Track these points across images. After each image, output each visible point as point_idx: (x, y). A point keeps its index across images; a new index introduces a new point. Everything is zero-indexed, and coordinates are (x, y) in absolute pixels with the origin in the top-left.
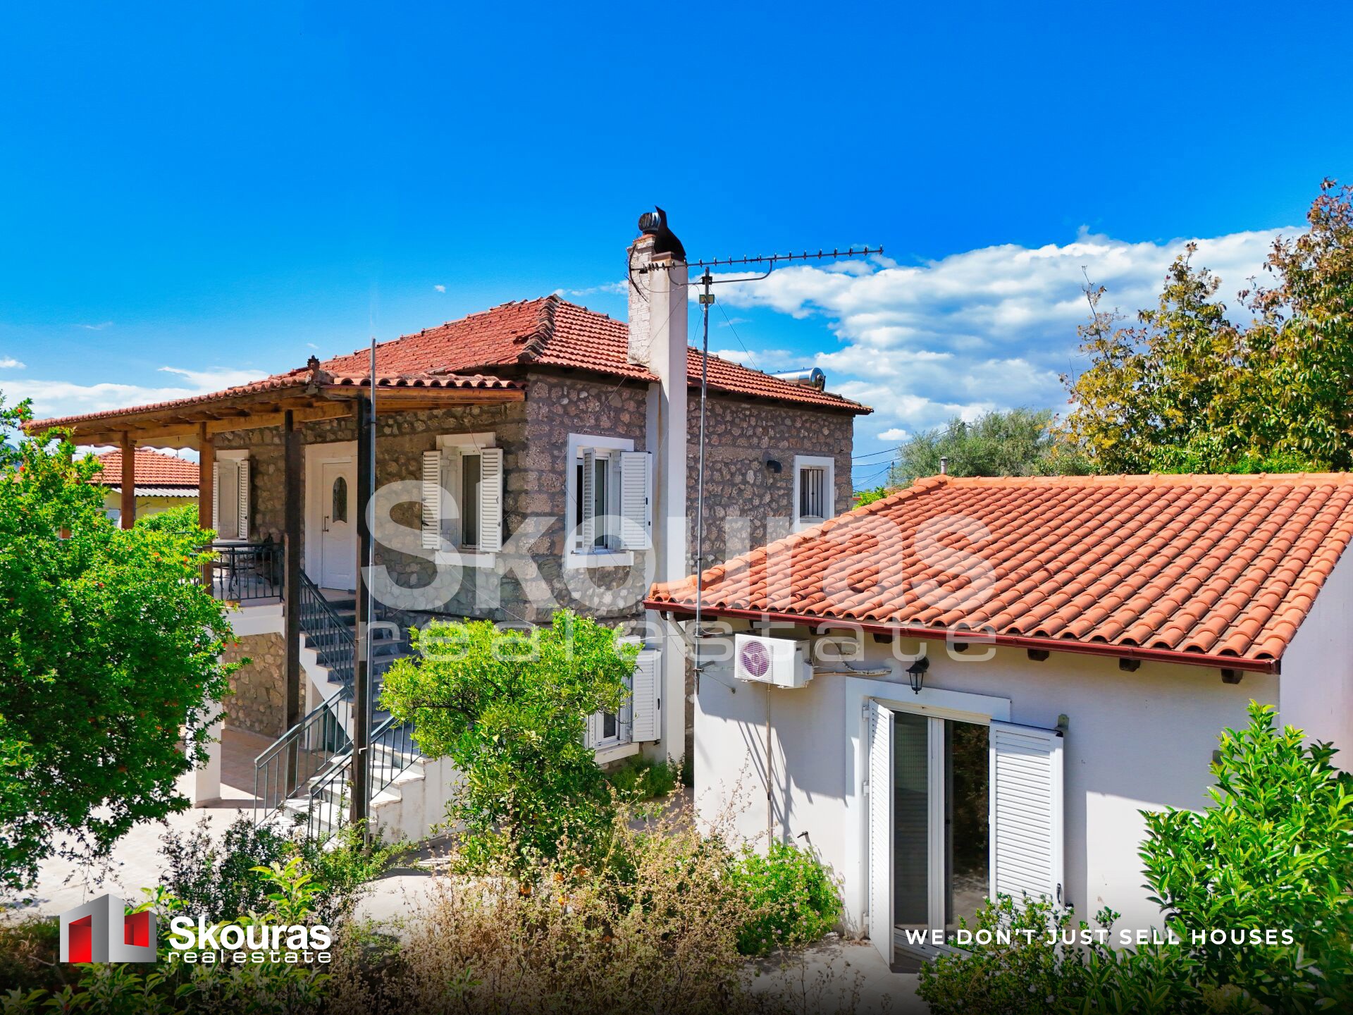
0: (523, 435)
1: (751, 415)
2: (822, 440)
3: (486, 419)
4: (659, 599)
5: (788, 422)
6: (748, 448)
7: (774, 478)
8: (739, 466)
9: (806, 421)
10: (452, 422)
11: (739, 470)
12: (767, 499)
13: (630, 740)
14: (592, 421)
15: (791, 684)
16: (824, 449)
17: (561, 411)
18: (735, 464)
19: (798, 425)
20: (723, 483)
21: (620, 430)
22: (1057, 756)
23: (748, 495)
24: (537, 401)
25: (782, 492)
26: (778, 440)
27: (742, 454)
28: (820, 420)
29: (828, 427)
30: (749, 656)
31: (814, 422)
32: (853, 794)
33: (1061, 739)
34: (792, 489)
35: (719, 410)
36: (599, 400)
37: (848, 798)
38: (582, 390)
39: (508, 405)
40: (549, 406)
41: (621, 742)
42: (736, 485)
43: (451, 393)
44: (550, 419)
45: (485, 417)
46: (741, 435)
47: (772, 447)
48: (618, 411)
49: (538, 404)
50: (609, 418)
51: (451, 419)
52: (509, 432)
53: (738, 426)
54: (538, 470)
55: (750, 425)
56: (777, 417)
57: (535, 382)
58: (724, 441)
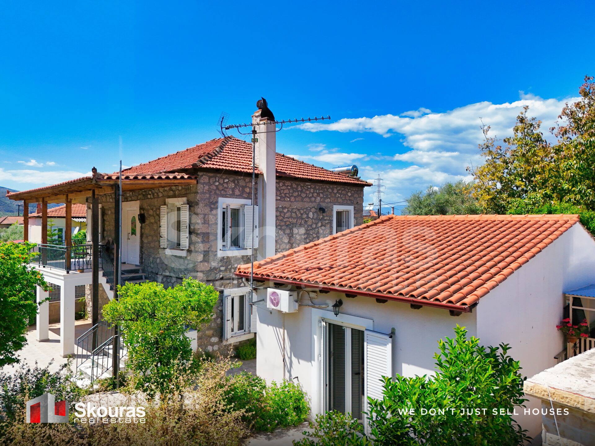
0: (197, 199)
1: (311, 188)
2: (348, 198)
3: (183, 192)
4: (240, 272)
5: (330, 190)
6: (309, 202)
7: (323, 216)
8: (305, 210)
9: (339, 190)
10: (171, 193)
11: (305, 212)
12: (320, 224)
13: (250, 333)
14: (231, 192)
15: (287, 311)
16: (349, 202)
17: (215, 188)
18: (303, 210)
19: (335, 191)
20: (297, 218)
21: (245, 196)
22: (389, 346)
23: (309, 223)
24: (203, 184)
25: (327, 221)
26: (325, 199)
27: (307, 205)
28: (346, 189)
29: (351, 192)
30: (273, 298)
31: (343, 190)
32: (314, 360)
33: (391, 339)
34: (332, 220)
35: (294, 186)
36: (234, 183)
37: (312, 362)
38: (226, 178)
39: (191, 186)
40: (209, 186)
41: (245, 333)
42: (304, 219)
43: (160, 181)
44: (210, 191)
45: (183, 191)
46: (306, 197)
47: (322, 202)
48: (244, 187)
49: (203, 185)
50: (239, 190)
51: (171, 192)
52: (191, 197)
53: (304, 193)
54: (203, 214)
55: (310, 192)
56: (324, 189)
57: (202, 176)
58: (297, 199)
